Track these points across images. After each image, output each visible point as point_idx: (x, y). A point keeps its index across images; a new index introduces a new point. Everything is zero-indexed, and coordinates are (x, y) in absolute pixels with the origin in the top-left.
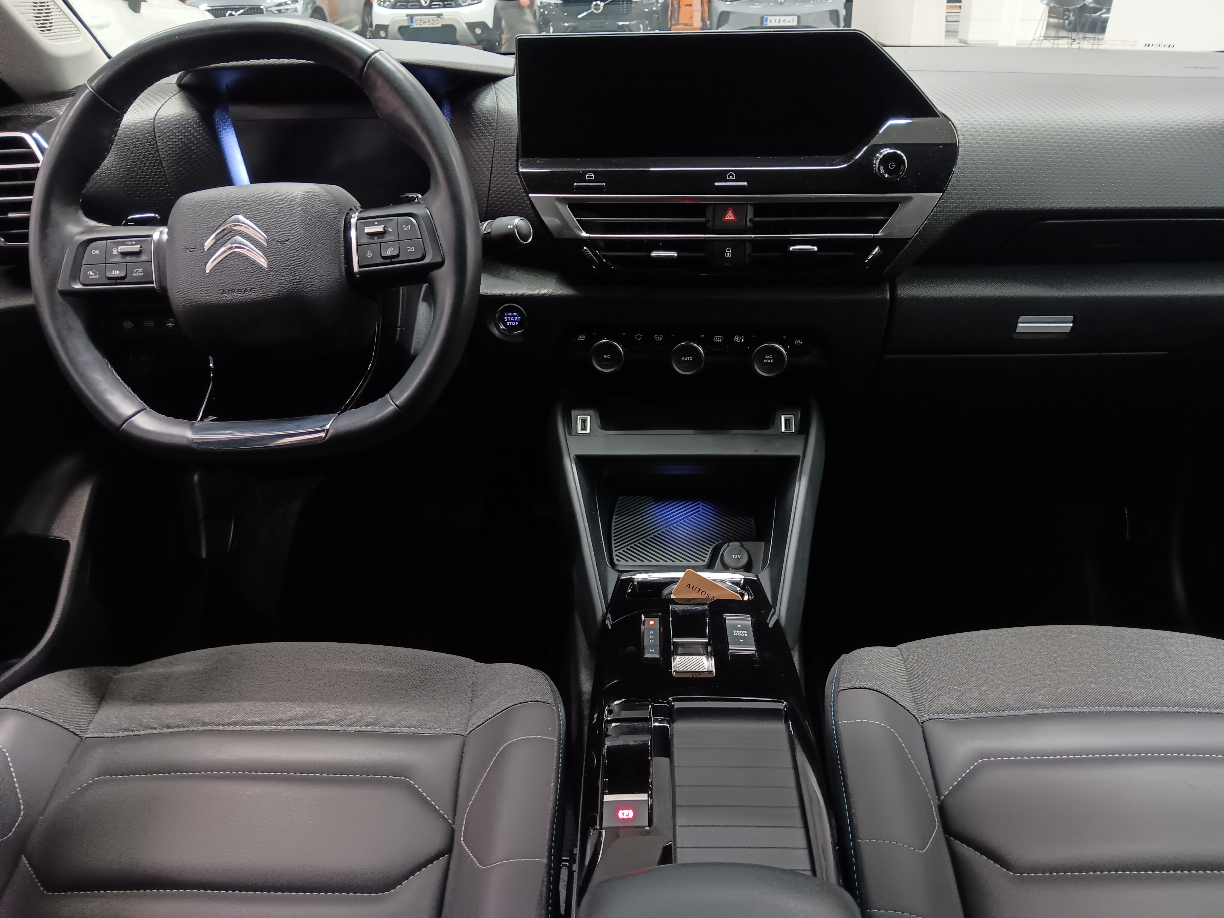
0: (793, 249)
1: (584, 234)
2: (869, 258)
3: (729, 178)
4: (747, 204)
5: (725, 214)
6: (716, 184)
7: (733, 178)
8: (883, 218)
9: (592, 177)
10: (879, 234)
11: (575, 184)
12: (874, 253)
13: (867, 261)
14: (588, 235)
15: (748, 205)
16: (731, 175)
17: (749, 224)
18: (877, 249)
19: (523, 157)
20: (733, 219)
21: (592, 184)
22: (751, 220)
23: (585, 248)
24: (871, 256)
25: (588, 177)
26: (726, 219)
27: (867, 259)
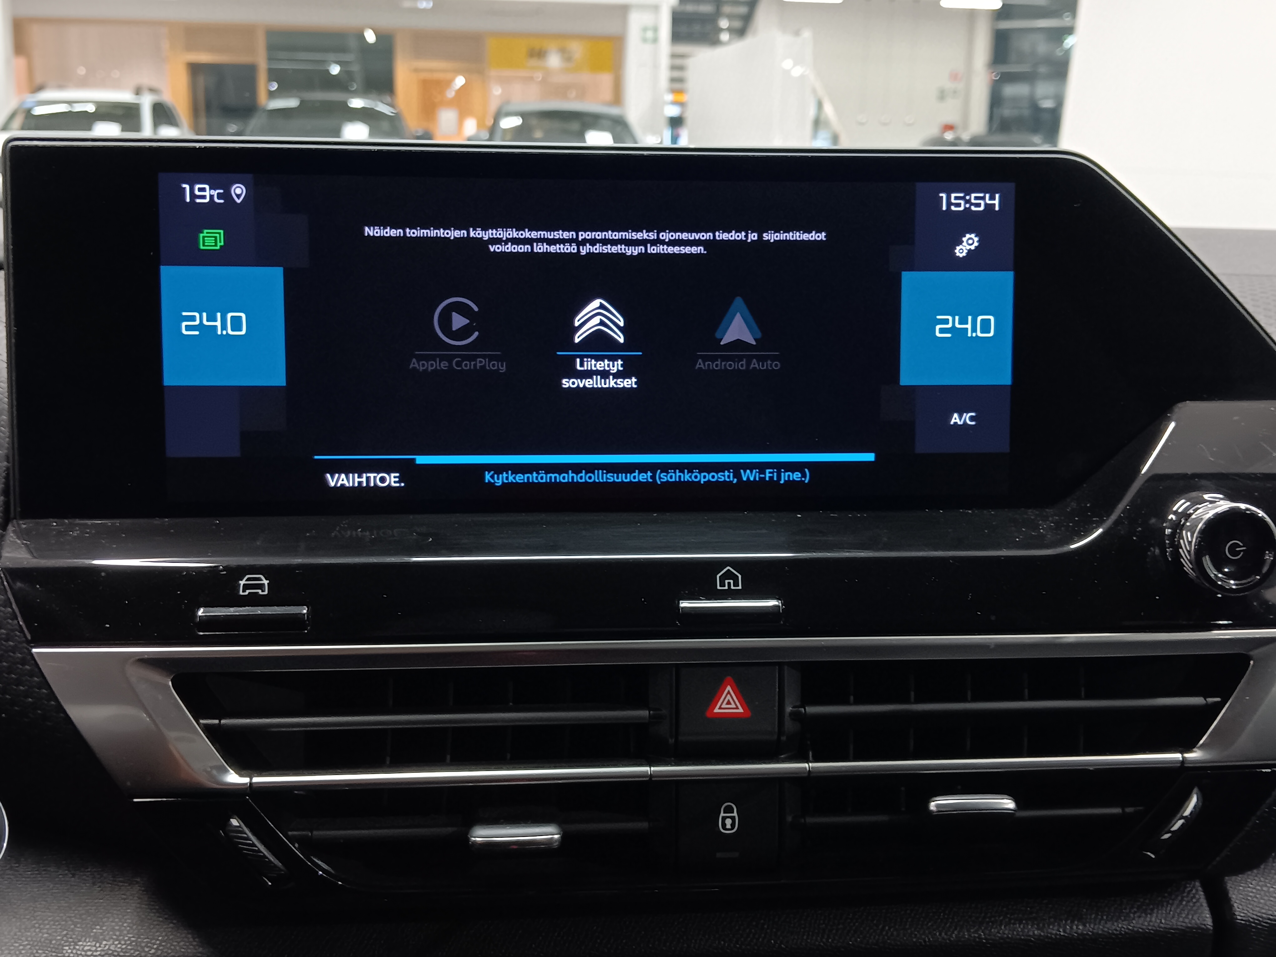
0: (938, 806)
1: (233, 778)
2: (1175, 828)
3: (722, 584)
4: (780, 665)
5: (713, 696)
6: (684, 604)
7: (736, 584)
8: (1198, 701)
9: (261, 587)
10: (1194, 755)
11: (201, 612)
12: (1187, 813)
13: (1167, 836)
14: (246, 780)
15: (786, 667)
16: (729, 575)
17: (790, 726)
18: (1194, 800)
19: (24, 515)
20: (741, 710)
21: (259, 611)
22: (795, 716)
23: (235, 822)
24: (1181, 822)
25: (246, 587)
26: (716, 710)
27: (1169, 832)
